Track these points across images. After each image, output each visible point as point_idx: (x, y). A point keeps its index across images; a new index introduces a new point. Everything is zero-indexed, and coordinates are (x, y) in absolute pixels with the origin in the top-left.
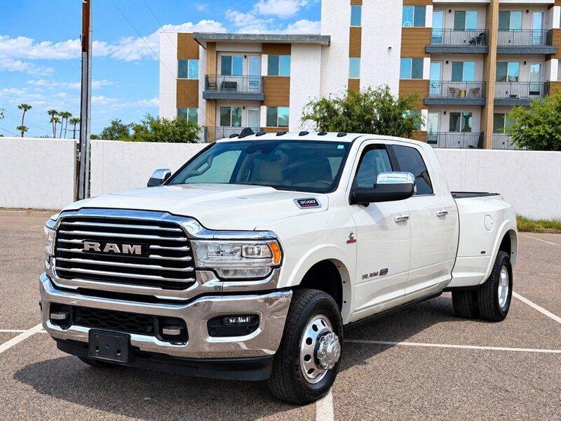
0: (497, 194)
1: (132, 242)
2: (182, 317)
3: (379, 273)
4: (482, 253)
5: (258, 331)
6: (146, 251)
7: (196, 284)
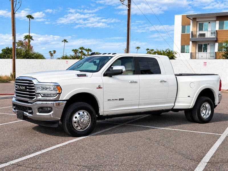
0: (217, 75)
1: (22, 86)
2: (31, 107)
3: (118, 99)
4: (188, 96)
5: (52, 112)
6: (26, 88)
7: (35, 98)
